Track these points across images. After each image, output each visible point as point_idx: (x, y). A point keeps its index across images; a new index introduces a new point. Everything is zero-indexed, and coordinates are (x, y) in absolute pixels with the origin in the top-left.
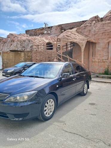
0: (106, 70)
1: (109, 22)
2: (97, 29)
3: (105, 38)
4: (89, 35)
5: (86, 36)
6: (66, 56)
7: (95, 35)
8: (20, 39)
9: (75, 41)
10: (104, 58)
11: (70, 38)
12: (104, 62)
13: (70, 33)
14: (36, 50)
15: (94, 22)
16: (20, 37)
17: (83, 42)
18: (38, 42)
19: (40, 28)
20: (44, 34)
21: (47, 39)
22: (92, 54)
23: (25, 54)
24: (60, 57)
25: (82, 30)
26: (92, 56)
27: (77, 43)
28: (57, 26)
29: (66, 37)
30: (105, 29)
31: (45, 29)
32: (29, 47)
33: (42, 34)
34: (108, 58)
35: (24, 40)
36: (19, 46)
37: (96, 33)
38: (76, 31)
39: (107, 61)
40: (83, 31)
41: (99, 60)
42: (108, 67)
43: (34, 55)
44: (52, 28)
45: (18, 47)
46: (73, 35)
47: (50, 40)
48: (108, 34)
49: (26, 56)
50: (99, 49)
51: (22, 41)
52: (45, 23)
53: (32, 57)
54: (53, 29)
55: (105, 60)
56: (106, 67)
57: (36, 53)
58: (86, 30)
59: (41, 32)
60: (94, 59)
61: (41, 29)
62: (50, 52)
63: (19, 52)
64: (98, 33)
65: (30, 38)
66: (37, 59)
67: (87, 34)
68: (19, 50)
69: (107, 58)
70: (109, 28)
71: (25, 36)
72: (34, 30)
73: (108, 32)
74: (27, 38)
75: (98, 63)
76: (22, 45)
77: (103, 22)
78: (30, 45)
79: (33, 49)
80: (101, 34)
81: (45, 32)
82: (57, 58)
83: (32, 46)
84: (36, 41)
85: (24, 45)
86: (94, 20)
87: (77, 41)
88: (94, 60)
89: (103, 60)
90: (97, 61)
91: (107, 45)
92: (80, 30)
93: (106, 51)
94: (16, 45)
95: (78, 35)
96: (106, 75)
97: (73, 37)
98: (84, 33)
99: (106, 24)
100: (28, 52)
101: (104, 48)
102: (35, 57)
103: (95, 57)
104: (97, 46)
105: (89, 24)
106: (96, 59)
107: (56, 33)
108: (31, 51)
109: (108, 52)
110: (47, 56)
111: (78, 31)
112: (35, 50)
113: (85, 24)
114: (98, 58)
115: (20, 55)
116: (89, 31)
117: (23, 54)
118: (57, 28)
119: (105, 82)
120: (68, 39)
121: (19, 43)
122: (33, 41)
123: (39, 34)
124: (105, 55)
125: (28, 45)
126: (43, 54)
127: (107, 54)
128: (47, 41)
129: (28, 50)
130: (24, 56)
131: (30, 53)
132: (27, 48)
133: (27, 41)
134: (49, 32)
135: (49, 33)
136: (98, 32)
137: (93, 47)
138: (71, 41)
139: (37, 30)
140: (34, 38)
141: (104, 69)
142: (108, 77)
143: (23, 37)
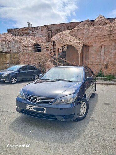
0: (100, 72)
1: (101, 26)
2: (90, 33)
3: (98, 42)
4: (83, 38)
5: (80, 39)
6: (62, 59)
7: (88, 38)
8: (4, 39)
9: (71, 44)
10: (97, 61)
11: (65, 41)
12: (97, 65)
13: (64, 36)
14: (24, 52)
15: (86, 26)
16: (4, 36)
17: (80, 45)
18: (25, 43)
19: (24, 28)
20: (29, 34)
21: (34, 40)
22: (86, 57)
23: (11, 56)
24: (56, 60)
25: (75, 33)
26: (86, 59)
27: (74, 46)
28: (43, 27)
29: (62, 39)
30: (98, 33)
31: (30, 29)
32: (16, 48)
33: (27, 34)
34: (101, 60)
35: (9, 41)
36: (4, 46)
37: (89, 36)
38: (70, 33)
39: (100, 63)
40: (77, 34)
41: (92, 63)
42: (101, 70)
43: (21, 57)
44: (38, 28)
45: (3, 48)
46: (68, 38)
47: (36, 41)
48: (100, 38)
49: (13, 58)
50: (93, 52)
51: (8, 41)
52: (28, 22)
53: (19, 59)
54: (39, 30)
55: (98, 62)
56: (99, 69)
57: (23, 55)
58: (79, 33)
59: (26, 32)
60: (87, 61)
61: (26, 28)
62: (40, 54)
63: (4, 54)
64: (92, 37)
65: (16, 38)
66: (25, 61)
67: (80, 37)
68: (4, 51)
69: (99, 61)
70: (101, 32)
71: (9, 35)
72: (17, 30)
73: (101, 36)
74: (13, 38)
75: (91, 65)
76: (8, 46)
77: (95, 26)
78: (17, 46)
79: (20, 51)
80: (94, 38)
81: (31, 32)
82: (51, 61)
83: (19, 47)
84: (23, 41)
85: (9, 46)
86: (86, 24)
87: (74, 44)
88: (87, 63)
89: (96, 63)
90: (91, 63)
91: (100, 48)
92: (74, 33)
93: (99, 54)
94: (1, 45)
95: (72, 38)
96: (99, 76)
97: (69, 40)
98: (78, 36)
99: (98, 28)
100: (15, 53)
101: (97, 51)
102: (23, 58)
103: (88, 59)
104: (90, 49)
105: (82, 28)
106: (89, 62)
107: (42, 34)
108: (18, 53)
109: (101, 55)
110: (36, 58)
111: (71, 33)
112: (22, 51)
113: (78, 27)
114: (92, 61)
115: (5, 57)
116: (82, 34)
117: (8, 56)
118: (43, 29)
119: (102, 84)
120: (64, 42)
121: (4, 43)
122: (20, 42)
123: (24, 34)
124: (98, 58)
125: (14, 46)
126: (32, 56)
127: (100, 57)
128: (34, 42)
129: (15, 51)
130: (10, 58)
131: (17, 54)
132: (13, 49)
133: (13, 42)
134: (35, 32)
135: (34, 34)
136: (91, 35)
137: (86, 50)
138: (68, 44)
139: (21, 30)
140: (21, 38)
141: (98, 71)
142: (102, 79)
143: (7, 37)
